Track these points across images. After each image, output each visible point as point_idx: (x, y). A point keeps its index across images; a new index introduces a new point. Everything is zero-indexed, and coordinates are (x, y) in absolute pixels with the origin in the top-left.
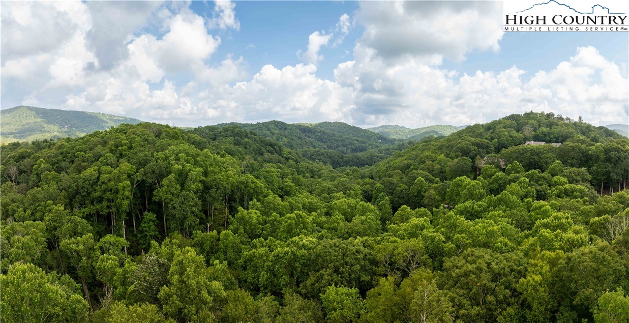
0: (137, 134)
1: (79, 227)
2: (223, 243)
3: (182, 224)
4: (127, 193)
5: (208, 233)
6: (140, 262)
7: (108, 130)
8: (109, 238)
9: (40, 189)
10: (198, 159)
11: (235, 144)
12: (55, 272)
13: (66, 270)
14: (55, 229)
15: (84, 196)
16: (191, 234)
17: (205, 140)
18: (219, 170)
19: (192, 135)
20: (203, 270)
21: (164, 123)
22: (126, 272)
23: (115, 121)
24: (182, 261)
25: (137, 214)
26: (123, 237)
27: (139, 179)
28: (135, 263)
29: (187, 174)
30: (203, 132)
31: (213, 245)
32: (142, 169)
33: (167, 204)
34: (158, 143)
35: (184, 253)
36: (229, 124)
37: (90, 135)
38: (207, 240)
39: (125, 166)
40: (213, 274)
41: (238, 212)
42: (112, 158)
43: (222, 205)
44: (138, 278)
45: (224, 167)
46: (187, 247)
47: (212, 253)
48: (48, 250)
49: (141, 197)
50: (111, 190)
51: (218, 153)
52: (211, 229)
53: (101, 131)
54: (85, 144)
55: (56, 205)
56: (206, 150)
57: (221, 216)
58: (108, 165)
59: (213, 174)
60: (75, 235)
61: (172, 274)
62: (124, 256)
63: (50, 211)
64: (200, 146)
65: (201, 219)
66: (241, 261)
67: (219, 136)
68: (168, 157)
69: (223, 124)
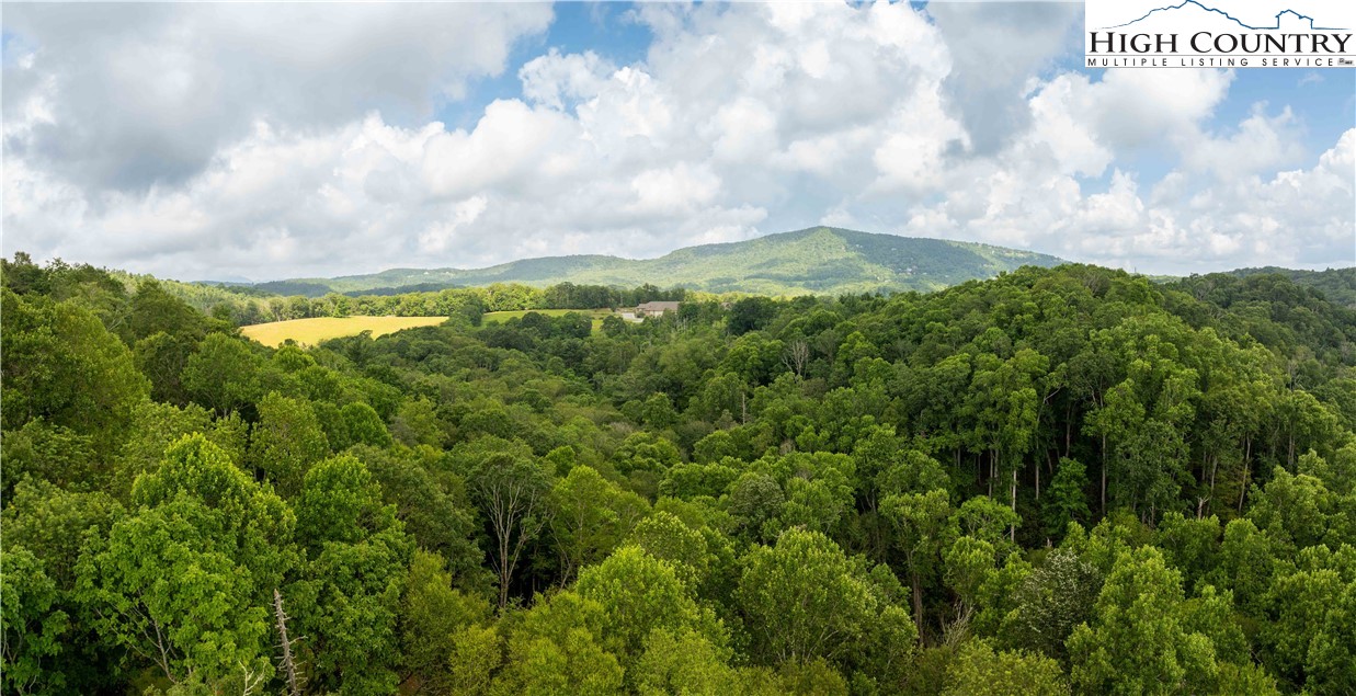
0: (1054, 288)
1: (923, 473)
2: (1231, 547)
3: (1141, 494)
4: (1028, 414)
5: (1199, 520)
6: (1039, 563)
7: (994, 278)
8: (981, 503)
9: (851, 390)
10: (1189, 348)
11: (1273, 318)
12: (864, 556)
13: (885, 555)
14: (874, 471)
15: (939, 412)
16: (1159, 517)
17: (1204, 305)
18: (1233, 376)
19: (1177, 295)
20: (1174, 604)
21: (1113, 266)
22: (1006, 580)
23: (1008, 260)
24: (1131, 576)
25: (1046, 460)
26: (1011, 506)
27: (1056, 384)
28: (1029, 565)
29: (1162, 381)
30: (1201, 287)
31: (1207, 549)
32: (1064, 364)
33: (1112, 445)
34: (1100, 308)
35: (1138, 558)
36: (1260, 270)
37: (958, 289)
38: (1194, 535)
39: (1027, 355)
40: (1197, 617)
41: (1272, 477)
42: (999, 336)
43: (1237, 458)
44: (1031, 597)
45: (1246, 371)
46: (1146, 547)
47: (1202, 566)
48: (855, 511)
49: (1057, 423)
50: (994, 405)
51: (1233, 338)
52: (1207, 512)
53: (979, 280)
54: (946, 305)
55: (880, 425)
56: (1206, 329)
57: (1233, 484)
58: (991, 351)
59: (1220, 385)
60: (912, 487)
61: (1106, 602)
62: (1007, 545)
63: (867, 435)
64: (1194, 318)
65: (1186, 485)
66: (1268, 595)
67: (1238, 298)
68: (1121, 341)
69: (1247, 269)
